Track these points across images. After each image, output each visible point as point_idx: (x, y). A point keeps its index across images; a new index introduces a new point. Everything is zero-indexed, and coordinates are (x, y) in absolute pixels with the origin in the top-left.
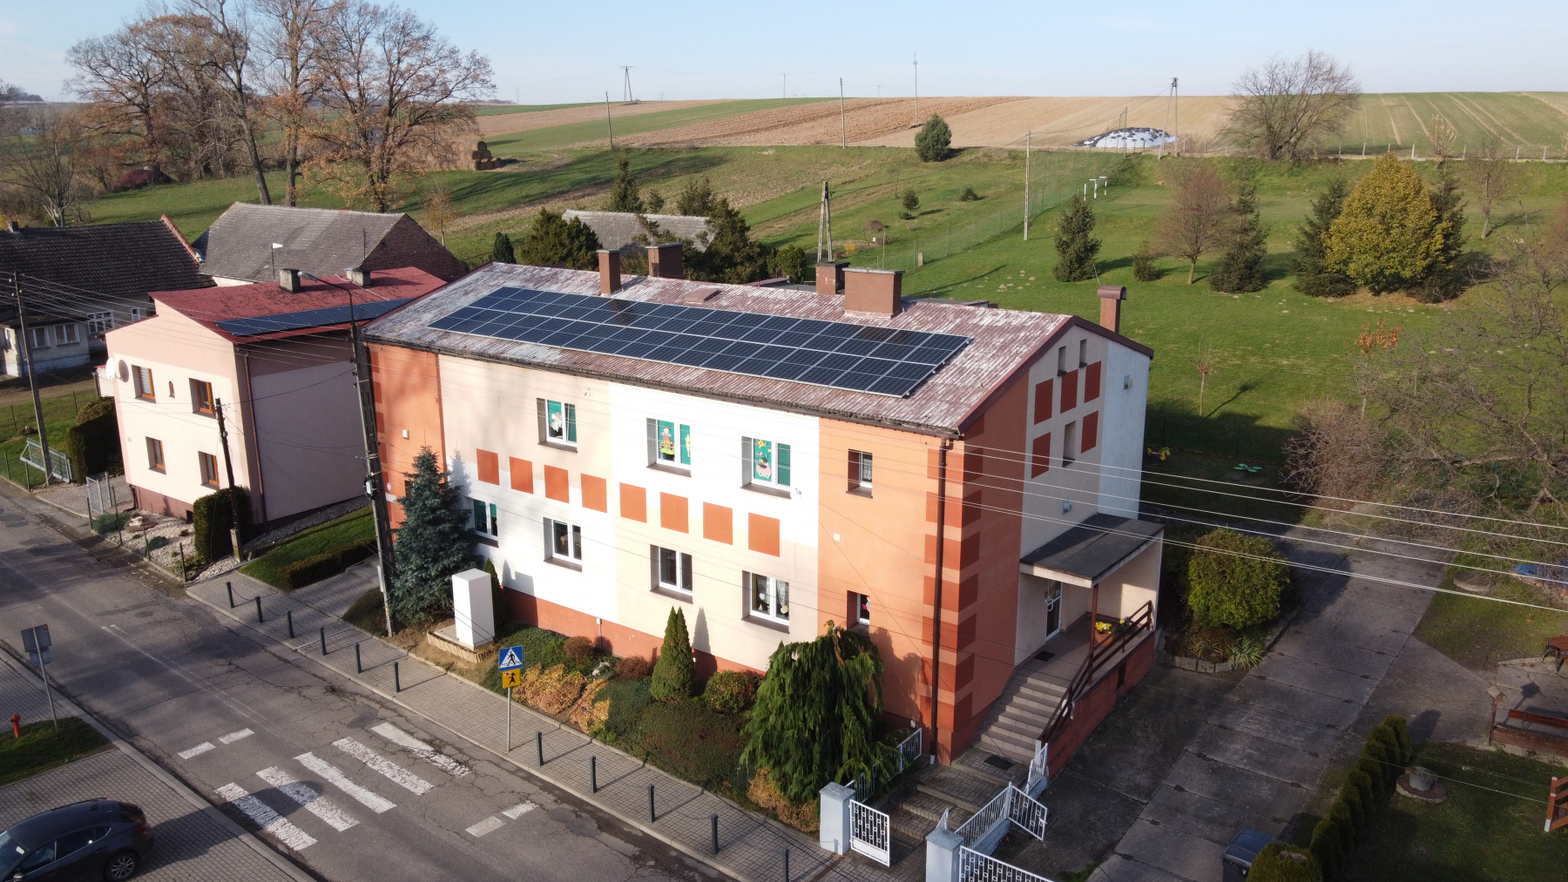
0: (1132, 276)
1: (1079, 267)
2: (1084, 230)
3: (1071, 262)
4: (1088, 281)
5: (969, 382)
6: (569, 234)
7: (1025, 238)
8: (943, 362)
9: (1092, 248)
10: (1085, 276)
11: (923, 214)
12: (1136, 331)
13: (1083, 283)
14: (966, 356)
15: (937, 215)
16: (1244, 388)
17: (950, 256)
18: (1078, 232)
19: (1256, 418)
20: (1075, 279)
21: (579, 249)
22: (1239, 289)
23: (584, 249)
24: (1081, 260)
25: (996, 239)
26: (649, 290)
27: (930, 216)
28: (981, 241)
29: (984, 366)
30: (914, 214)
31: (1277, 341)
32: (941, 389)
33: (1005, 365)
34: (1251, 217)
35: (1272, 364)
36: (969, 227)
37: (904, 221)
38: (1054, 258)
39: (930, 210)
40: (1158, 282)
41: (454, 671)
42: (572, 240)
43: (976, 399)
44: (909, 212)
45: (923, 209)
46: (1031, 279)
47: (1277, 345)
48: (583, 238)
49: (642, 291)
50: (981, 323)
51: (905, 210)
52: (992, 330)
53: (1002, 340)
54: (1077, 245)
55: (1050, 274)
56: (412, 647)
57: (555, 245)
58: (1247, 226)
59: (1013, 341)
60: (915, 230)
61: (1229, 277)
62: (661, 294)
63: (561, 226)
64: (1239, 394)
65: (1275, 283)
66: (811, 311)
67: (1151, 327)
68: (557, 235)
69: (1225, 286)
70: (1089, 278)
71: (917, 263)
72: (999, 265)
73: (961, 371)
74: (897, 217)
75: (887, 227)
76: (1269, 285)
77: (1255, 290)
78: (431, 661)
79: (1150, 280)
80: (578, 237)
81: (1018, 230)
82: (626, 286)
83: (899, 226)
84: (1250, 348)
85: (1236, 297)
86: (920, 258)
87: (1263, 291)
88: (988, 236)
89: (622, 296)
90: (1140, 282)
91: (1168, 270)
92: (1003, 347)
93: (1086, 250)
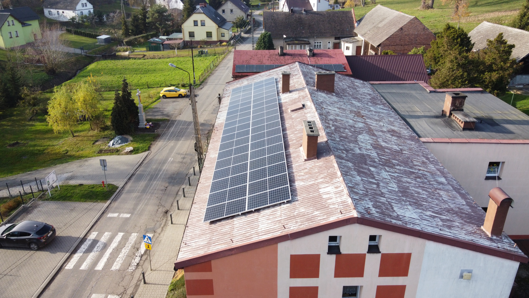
8: (253, 209)
14: (273, 212)
32: (226, 228)
59: (304, 215)
62: (293, 100)
73: (253, 221)
82: (292, 91)
89: (284, 96)
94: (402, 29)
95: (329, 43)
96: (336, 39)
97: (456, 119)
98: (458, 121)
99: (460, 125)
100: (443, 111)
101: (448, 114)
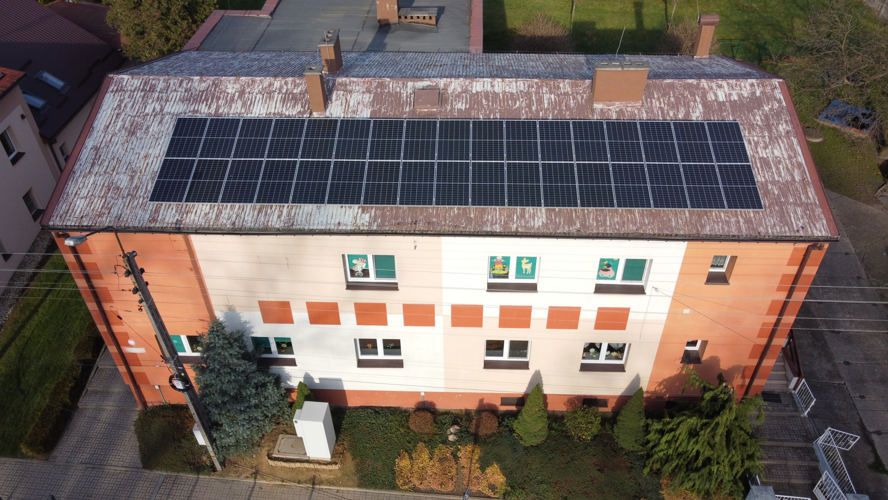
5: (785, 175)
29: (776, 153)
32: (774, 189)
33: (792, 149)
41: (321, 483)
43: (813, 195)
50: (720, 99)
53: (758, 118)
56: (255, 474)
59: (767, 117)
62: (378, 102)
73: (765, 162)
78: (289, 481)
82: (328, 98)
89: (337, 112)
92: (768, 127)
97: (413, 20)
98: (419, 20)
99: (427, 24)
100: (379, 21)
101: (394, 19)
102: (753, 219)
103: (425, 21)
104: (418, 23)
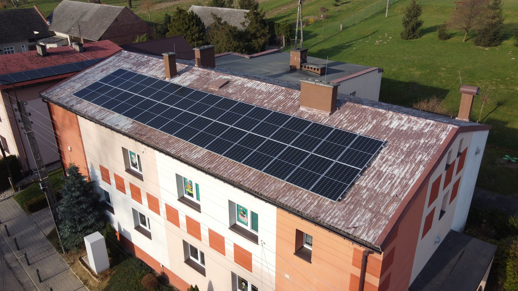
0: (437, 38)
1: (413, 33)
2: (417, 16)
3: (409, 31)
4: (416, 40)
5: (386, 188)
6: (189, 19)
7: (386, 16)
8: (366, 166)
9: (419, 24)
10: (414, 37)
11: (342, 4)
12: (442, 68)
13: (414, 40)
14: (382, 158)
15: (348, 4)
16: (500, 104)
17: (354, 25)
18: (414, 17)
19: (507, 123)
20: (410, 39)
21: (193, 25)
22: (489, 45)
23: (195, 25)
24: (413, 30)
25: (373, 16)
26: (192, 76)
27: (345, 5)
28: (367, 17)
29: (396, 172)
30: (339, 4)
31: (513, 76)
32: (365, 194)
33: (413, 174)
34: (498, 11)
35: (512, 89)
36: (362, 10)
37: (335, 7)
38: (402, 29)
39: (345, 2)
40: (449, 41)
41: (87, 285)
42: (190, 21)
43: (392, 210)
44: (337, 3)
45: (343, 2)
46: (390, 38)
47: (513, 79)
48: (194, 21)
49: (188, 77)
50: (391, 126)
51: (335, 2)
52: (399, 134)
53: (407, 145)
54: (413, 23)
55: (399, 35)
56: (73, 264)
57: (183, 23)
58: (495, 15)
59: (416, 147)
60: (339, 11)
61: (484, 40)
62: (197, 80)
63: (185, 15)
64: (497, 107)
65: (505, 42)
66: (280, 102)
67: (449, 66)
68: (184, 19)
69: (481, 44)
70: (416, 38)
71: (340, 29)
72: (375, 31)
73: (379, 175)
74: (331, 5)
75: (327, 10)
76: (502, 43)
77: (496, 46)
78: (78, 276)
79: (445, 39)
80: (192, 20)
81: (383, 11)
82: (179, 74)
83: (333, 9)
84: (499, 80)
85: (487, 49)
86: (341, 27)
87: (499, 46)
88: (370, 15)
89: (176, 80)
90: (440, 41)
91: (452, 34)
92: (409, 153)
93: (417, 25)
94: (117, 20)
95: (23, 46)
96: (30, 41)
97: (308, 69)
98: (312, 70)
99: (316, 73)
100: (291, 66)
101: (298, 67)
102: (325, 206)
103: (315, 71)
104: (311, 71)
